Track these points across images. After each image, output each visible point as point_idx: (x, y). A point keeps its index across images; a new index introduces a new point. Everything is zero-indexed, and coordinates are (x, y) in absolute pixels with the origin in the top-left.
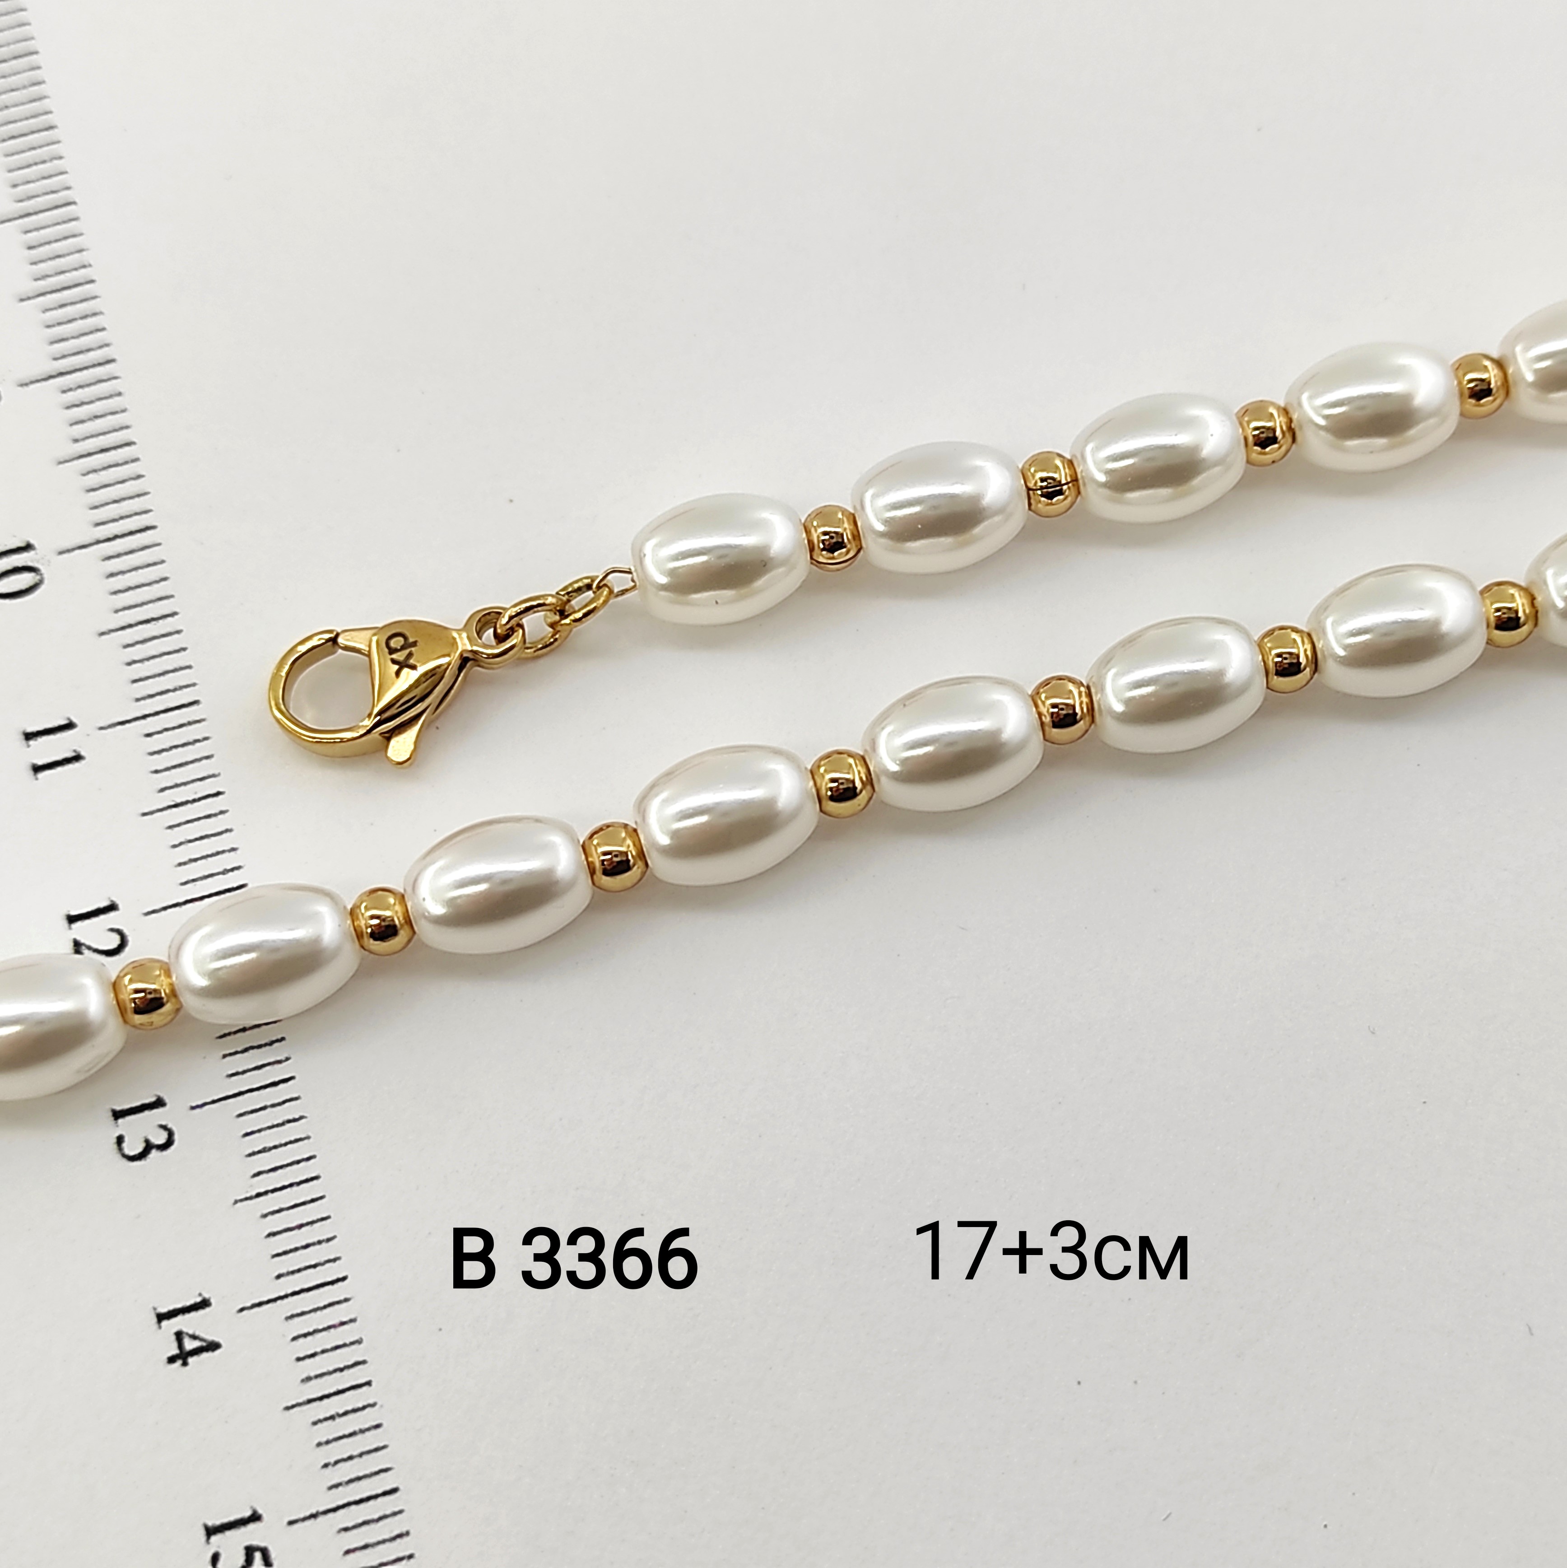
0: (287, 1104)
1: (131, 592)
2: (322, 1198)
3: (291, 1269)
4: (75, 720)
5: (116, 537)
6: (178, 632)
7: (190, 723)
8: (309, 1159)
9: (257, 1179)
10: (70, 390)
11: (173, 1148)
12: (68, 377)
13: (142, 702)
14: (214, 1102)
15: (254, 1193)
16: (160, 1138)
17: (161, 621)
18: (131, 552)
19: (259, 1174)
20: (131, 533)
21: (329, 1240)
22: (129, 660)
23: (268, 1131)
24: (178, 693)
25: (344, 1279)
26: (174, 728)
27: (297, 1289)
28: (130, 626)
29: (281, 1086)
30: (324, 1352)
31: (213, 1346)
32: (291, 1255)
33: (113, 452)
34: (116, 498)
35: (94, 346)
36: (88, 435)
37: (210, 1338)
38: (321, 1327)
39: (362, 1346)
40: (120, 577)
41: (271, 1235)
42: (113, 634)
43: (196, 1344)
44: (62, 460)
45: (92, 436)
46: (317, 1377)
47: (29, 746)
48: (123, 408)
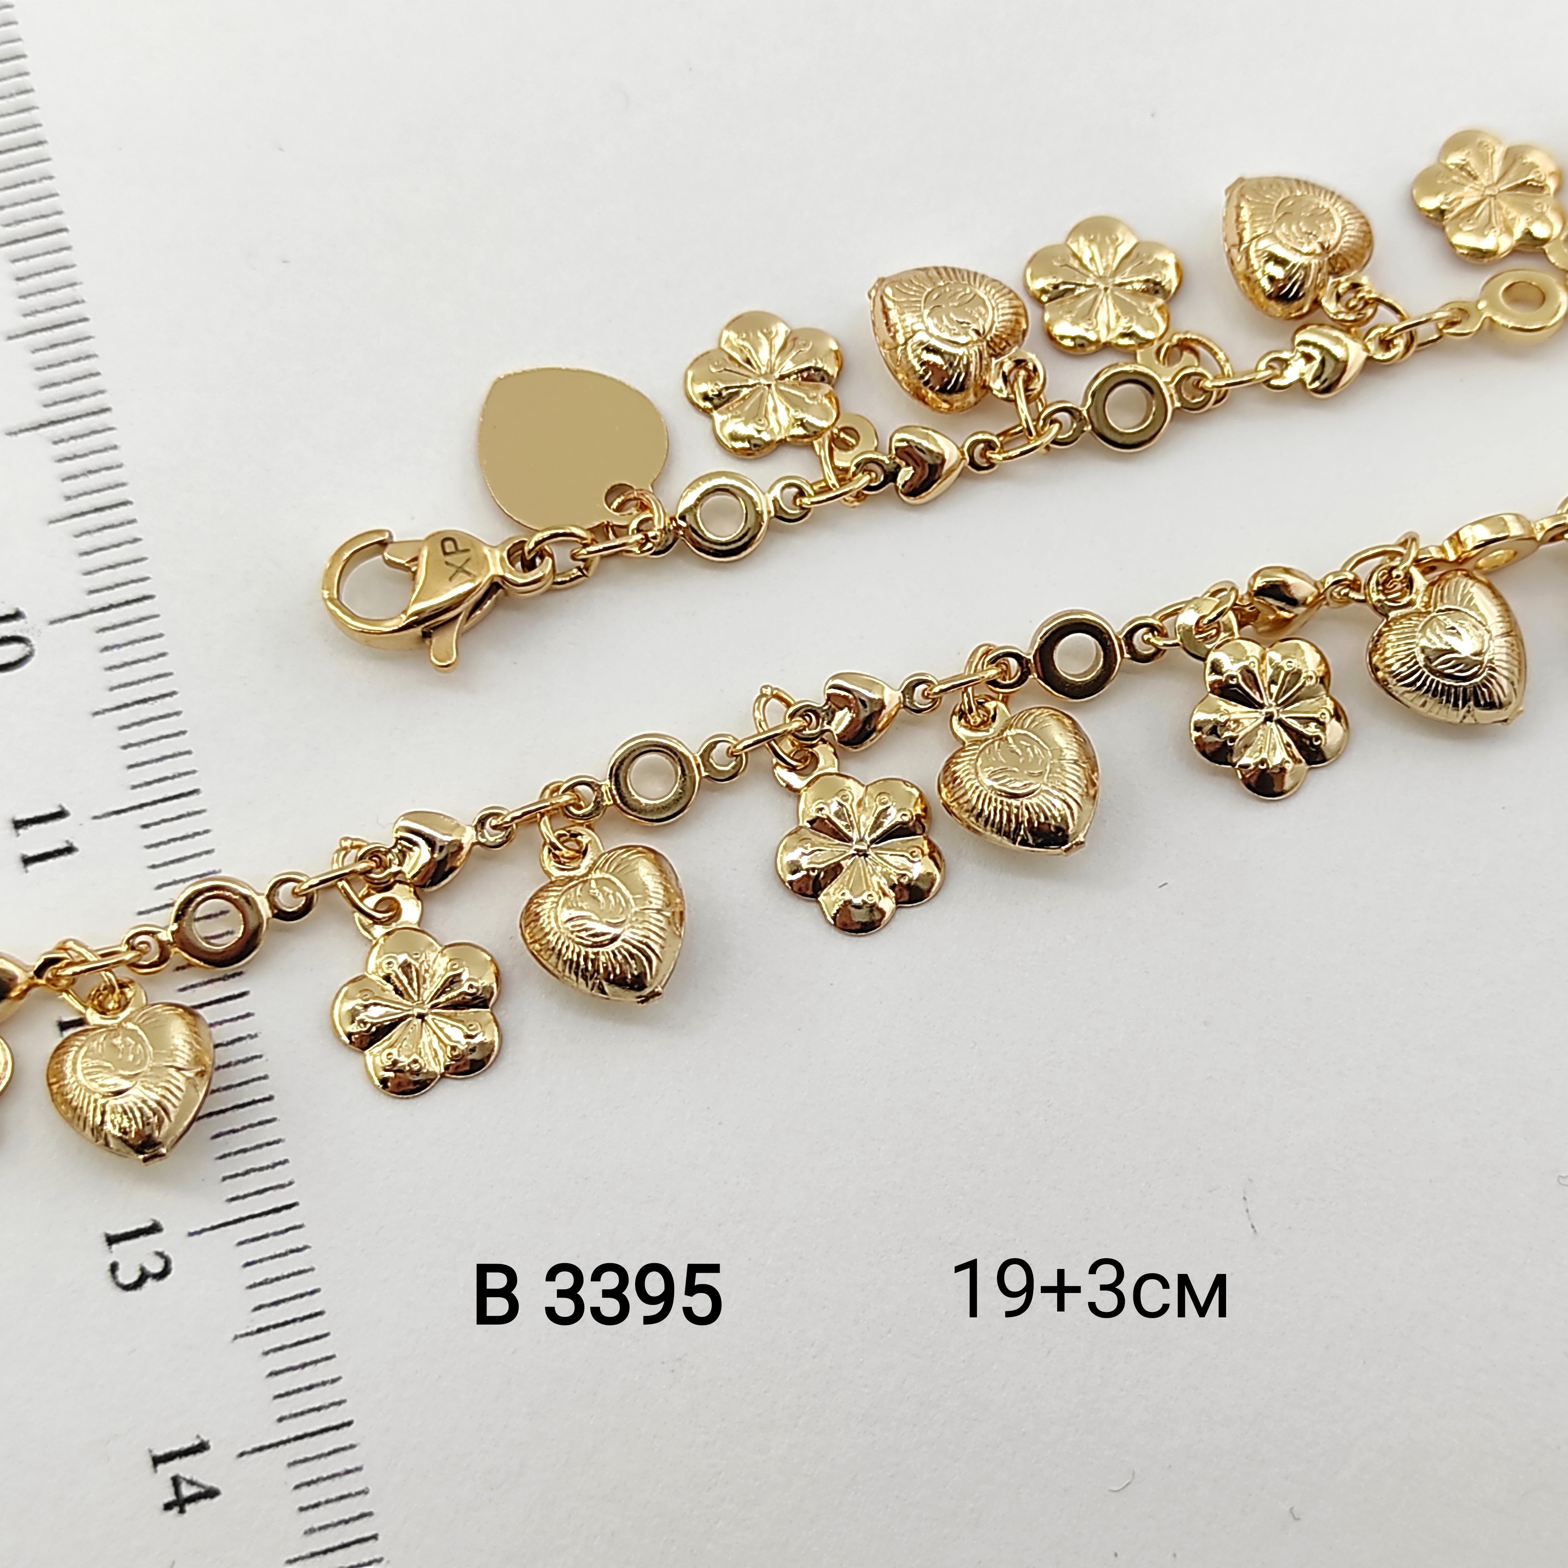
0: (290, 1233)
1: (127, 668)
2: (326, 1335)
3: (294, 1412)
4: (67, 808)
5: (111, 607)
6: (177, 713)
7: (189, 815)
8: (312, 1293)
9: (258, 1312)
10: (62, 441)
11: (169, 1277)
12: (60, 426)
13: (139, 789)
14: (213, 1228)
15: (255, 1329)
16: (156, 1267)
17: (159, 701)
18: (127, 624)
19: (260, 1307)
20: (127, 603)
21: (334, 1381)
22: (125, 743)
23: (270, 1262)
24: (176, 780)
25: (349, 1424)
26: (172, 819)
27: (300, 1433)
28: (126, 705)
29: (284, 1212)
30: (328, 1502)
31: (211, 1493)
32: (293, 1396)
33: (108, 512)
34: (112, 564)
35: (87, 393)
36: (81, 492)
37: (209, 1483)
38: (325, 1475)
39: (368, 1496)
40: (115, 650)
41: (271, 1374)
42: (108, 714)
43: (193, 1490)
44: (54, 519)
45: (86, 493)
46: (320, 1528)
47: (18, 835)
48: (119, 463)
